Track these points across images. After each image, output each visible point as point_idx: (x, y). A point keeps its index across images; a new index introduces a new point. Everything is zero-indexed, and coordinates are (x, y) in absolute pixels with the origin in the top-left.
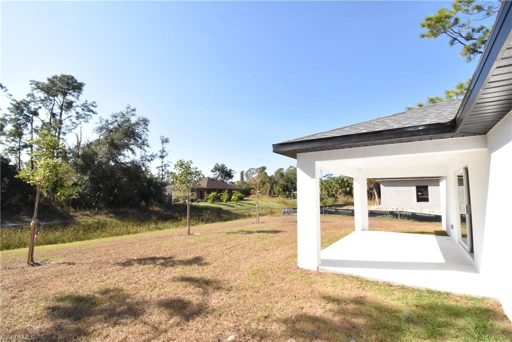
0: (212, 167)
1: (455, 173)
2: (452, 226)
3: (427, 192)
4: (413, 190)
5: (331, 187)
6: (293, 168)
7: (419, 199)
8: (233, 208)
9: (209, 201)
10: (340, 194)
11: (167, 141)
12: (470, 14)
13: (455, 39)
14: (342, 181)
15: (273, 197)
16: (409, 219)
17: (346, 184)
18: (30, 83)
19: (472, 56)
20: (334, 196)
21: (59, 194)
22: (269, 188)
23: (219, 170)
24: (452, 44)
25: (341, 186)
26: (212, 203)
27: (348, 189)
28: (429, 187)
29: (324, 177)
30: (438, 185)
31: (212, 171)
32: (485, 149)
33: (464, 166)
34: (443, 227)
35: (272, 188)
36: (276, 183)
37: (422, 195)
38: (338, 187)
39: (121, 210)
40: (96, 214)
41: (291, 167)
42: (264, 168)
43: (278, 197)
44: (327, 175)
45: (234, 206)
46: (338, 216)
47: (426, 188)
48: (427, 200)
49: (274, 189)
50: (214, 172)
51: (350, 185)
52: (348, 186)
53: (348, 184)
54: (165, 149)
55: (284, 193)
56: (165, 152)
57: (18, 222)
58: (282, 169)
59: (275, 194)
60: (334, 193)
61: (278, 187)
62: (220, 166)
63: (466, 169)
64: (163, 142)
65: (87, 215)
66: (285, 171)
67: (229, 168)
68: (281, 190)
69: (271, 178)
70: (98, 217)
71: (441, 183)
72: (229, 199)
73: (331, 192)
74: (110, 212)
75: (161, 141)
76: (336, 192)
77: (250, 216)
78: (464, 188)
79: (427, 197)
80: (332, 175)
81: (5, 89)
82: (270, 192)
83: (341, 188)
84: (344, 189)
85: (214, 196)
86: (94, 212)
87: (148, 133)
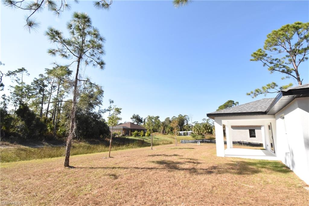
0: (132, 116)
1: (267, 124)
2: (268, 145)
3: (255, 132)
4: (248, 131)
5: (200, 129)
6: (175, 118)
7: (251, 136)
8: (147, 140)
9: (133, 136)
10: (205, 133)
11: (113, 102)
12: (272, 51)
13: (265, 64)
14: (206, 126)
15: (165, 134)
16: (247, 145)
17: (208, 128)
18: (45, 70)
19: (273, 71)
20: (201, 134)
21: (59, 130)
22: (163, 129)
23: (135, 118)
24: (264, 66)
25: (206, 129)
26: (135, 137)
27: (210, 130)
28: (255, 130)
29: (193, 123)
30: (261, 129)
31: (131, 118)
32: (275, 119)
33: (270, 122)
34: (264, 147)
35: (164, 129)
36: (167, 126)
37: (252, 134)
38: (204, 129)
39: (91, 140)
40: (79, 142)
41: (174, 117)
42: (158, 117)
43: (168, 134)
44: (195, 122)
45: (147, 139)
46: (212, 144)
47: (254, 130)
48: (255, 136)
49: (166, 130)
50: (132, 119)
51: (211, 128)
52: (210, 129)
53: (210, 127)
54: (111, 106)
55: (171, 132)
56: (111, 108)
57: (41, 145)
58: (169, 118)
59: (166, 133)
60: (202, 132)
61: (168, 129)
62: (136, 115)
63: (271, 123)
64: (110, 103)
65: (75, 142)
66: (170, 119)
67: (141, 117)
68: (170, 130)
69: (163, 123)
70: (81, 143)
71: (262, 128)
72: (144, 135)
73: (200, 132)
74: (86, 141)
75: (109, 102)
76: (203, 132)
77: (158, 145)
78: (271, 130)
79: (254, 135)
80: (198, 122)
81: (26, 71)
82: (163, 131)
83: (206, 130)
84: (207, 131)
85: (136, 133)
86: (79, 141)
87: (103, 98)
